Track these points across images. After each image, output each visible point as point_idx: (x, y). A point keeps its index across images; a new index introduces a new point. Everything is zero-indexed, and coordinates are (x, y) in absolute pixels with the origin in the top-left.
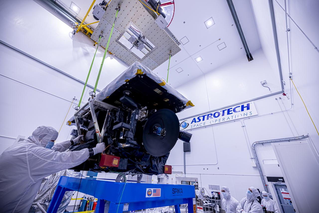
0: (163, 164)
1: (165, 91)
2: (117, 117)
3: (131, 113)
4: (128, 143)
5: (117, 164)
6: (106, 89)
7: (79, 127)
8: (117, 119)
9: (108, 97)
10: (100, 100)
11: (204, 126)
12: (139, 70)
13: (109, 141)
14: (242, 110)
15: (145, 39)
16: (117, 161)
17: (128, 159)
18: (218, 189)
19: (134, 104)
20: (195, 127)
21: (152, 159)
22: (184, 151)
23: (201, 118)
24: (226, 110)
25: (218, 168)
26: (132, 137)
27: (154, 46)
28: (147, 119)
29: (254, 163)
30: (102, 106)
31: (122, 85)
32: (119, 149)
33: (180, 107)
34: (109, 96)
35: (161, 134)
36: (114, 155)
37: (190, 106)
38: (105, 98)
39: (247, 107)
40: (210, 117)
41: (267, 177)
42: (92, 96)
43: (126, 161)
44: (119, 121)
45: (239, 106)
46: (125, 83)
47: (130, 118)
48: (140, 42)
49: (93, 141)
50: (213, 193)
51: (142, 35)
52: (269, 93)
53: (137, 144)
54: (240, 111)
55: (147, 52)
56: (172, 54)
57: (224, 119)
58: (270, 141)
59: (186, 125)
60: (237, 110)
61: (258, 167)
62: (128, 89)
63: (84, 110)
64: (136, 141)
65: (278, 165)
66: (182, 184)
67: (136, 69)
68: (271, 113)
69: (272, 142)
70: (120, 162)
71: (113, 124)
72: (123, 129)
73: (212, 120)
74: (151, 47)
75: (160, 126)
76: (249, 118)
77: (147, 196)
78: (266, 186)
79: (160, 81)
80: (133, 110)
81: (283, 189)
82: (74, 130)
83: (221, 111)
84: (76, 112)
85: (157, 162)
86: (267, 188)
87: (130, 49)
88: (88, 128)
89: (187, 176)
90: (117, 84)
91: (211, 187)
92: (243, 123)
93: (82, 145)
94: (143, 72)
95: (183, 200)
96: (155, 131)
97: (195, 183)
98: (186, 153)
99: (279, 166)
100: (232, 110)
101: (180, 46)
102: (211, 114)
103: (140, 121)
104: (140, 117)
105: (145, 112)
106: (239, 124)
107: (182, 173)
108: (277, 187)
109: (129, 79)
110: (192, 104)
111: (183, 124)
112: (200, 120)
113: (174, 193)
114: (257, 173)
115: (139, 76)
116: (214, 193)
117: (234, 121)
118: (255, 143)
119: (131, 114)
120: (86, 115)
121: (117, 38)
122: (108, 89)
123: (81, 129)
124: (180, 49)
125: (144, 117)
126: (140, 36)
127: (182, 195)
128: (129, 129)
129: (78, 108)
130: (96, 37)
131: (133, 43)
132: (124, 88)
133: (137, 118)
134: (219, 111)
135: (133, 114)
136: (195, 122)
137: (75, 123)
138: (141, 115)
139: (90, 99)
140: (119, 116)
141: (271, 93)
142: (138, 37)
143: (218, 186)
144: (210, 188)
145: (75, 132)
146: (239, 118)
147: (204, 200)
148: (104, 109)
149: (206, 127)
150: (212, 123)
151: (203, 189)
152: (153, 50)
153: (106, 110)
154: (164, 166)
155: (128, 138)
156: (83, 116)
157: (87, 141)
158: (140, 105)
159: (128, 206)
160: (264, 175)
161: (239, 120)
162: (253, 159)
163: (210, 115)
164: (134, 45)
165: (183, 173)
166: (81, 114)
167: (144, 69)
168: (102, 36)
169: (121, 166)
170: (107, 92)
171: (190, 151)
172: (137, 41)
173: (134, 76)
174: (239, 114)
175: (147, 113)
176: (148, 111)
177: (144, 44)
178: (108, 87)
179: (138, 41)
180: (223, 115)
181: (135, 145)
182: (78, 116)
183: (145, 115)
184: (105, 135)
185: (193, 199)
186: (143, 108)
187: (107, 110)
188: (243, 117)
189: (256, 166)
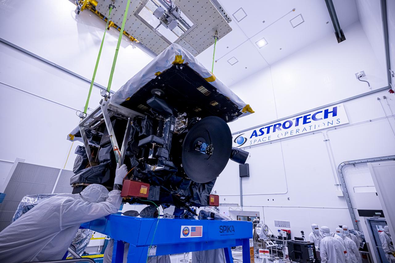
0: (208, 193)
1: (214, 90)
2: (143, 128)
3: (164, 122)
4: (162, 164)
5: (146, 193)
6: (125, 86)
7: (86, 144)
8: (144, 130)
9: (128, 99)
10: (116, 103)
11: (269, 141)
12: (178, 56)
13: (133, 162)
14: (326, 116)
15: (179, 12)
16: (146, 189)
17: (161, 187)
18: (287, 226)
19: (168, 109)
20: (256, 143)
21: (193, 186)
22: (240, 177)
23: (265, 130)
24: (302, 117)
25: (288, 199)
26: (167, 156)
27: (191, 24)
28: (187, 131)
29: (340, 192)
30: (120, 113)
31: (151, 81)
32: (147, 173)
33: (232, 115)
34: (131, 97)
35: (207, 152)
36: (140, 181)
37: (248, 112)
38: (124, 100)
39: (332, 113)
40: (277, 128)
41: (358, 210)
42: (105, 96)
43: (157, 189)
44: (146, 133)
45: (321, 112)
46: (155, 77)
47: (162, 129)
48: (171, 17)
49: (109, 161)
50: (280, 231)
51: (174, 6)
52: (368, 90)
53: (174, 166)
54: (322, 119)
55: (181, 33)
56: (218, 36)
57: (297, 130)
58: (366, 161)
59: (243, 141)
60: (317, 116)
61: (346, 197)
62: (159, 87)
63: (94, 118)
64: (172, 162)
65: (376, 193)
66: (237, 220)
67: (174, 56)
68: (369, 120)
69: (368, 162)
70: (149, 190)
71: (137, 138)
72: (152, 144)
73: (280, 132)
74: (188, 25)
75: (204, 140)
76: (335, 128)
77: (182, 236)
78: (356, 222)
79: (208, 74)
80: (167, 118)
81: (380, 227)
82: (80, 147)
83: (293, 120)
84: (81, 121)
85: (199, 191)
86: (357, 224)
87: (156, 28)
88: (101, 144)
89: (245, 209)
90: (143, 79)
91: (278, 224)
92: (326, 136)
93: (95, 168)
94: (184, 60)
95: (235, 241)
96: (197, 148)
97: (256, 219)
98: (243, 178)
99: (377, 195)
100: (311, 117)
101: (230, 24)
102: (280, 124)
103: (177, 134)
104: (177, 127)
105: (184, 120)
106: (319, 137)
107: (237, 205)
108: (371, 223)
109: (161, 72)
110: (251, 110)
111: (239, 139)
112: (263, 133)
113: (222, 232)
114: (344, 205)
115: (177, 67)
116: (282, 232)
117: (313, 133)
118: (343, 164)
119: (163, 124)
120: (95, 125)
121: (136, 10)
122: (130, 86)
123: (90, 145)
124: (231, 28)
125: (182, 128)
126: (171, 7)
127: (234, 234)
128: (163, 145)
129: (84, 116)
130: (104, 8)
131: (160, 18)
132: (153, 85)
133: (172, 129)
134: (291, 119)
135: (166, 123)
136: (256, 135)
137: (81, 137)
138: (178, 126)
139: (103, 102)
140: (147, 126)
141: (370, 90)
142: (168, 9)
143: (288, 222)
144: (276, 225)
145: (82, 149)
146: (321, 128)
147: (268, 241)
148: (123, 116)
149: (271, 142)
150: (281, 137)
151: (266, 226)
152: (190, 30)
153: (125, 118)
154: (209, 196)
155: (161, 157)
156: (92, 127)
157: (100, 162)
158: (177, 111)
159: (156, 249)
160: (354, 207)
161: (321, 132)
162: (338, 186)
163: (277, 126)
164: (162, 22)
165: (240, 205)
166: (88, 124)
167: (186, 56)
168: (114, 7)
169: (151, 196)
170: (128, 91)
171: (249, 177)
172: (167, 15)
173: (169, 66)
174: (321, 123)
175: (187, 122)
176: (187, 119)
177: (177, 21)
178: (129, 83)
179: (169, 15)
180: (297, 125)
181: (171, 167)
182: (85, 127)
183: (184, 125)
184: (127, 153)
185: (250, 239)
186: (181, 115)
187: (127, 118)
188: (326, 126)
189: (342, 195)
